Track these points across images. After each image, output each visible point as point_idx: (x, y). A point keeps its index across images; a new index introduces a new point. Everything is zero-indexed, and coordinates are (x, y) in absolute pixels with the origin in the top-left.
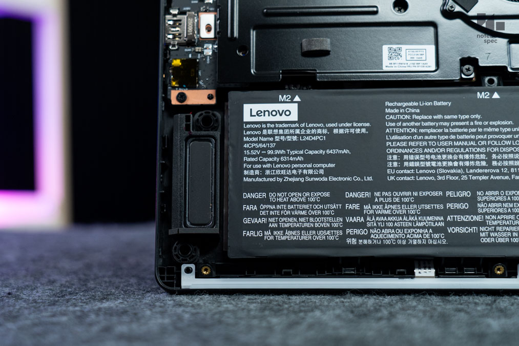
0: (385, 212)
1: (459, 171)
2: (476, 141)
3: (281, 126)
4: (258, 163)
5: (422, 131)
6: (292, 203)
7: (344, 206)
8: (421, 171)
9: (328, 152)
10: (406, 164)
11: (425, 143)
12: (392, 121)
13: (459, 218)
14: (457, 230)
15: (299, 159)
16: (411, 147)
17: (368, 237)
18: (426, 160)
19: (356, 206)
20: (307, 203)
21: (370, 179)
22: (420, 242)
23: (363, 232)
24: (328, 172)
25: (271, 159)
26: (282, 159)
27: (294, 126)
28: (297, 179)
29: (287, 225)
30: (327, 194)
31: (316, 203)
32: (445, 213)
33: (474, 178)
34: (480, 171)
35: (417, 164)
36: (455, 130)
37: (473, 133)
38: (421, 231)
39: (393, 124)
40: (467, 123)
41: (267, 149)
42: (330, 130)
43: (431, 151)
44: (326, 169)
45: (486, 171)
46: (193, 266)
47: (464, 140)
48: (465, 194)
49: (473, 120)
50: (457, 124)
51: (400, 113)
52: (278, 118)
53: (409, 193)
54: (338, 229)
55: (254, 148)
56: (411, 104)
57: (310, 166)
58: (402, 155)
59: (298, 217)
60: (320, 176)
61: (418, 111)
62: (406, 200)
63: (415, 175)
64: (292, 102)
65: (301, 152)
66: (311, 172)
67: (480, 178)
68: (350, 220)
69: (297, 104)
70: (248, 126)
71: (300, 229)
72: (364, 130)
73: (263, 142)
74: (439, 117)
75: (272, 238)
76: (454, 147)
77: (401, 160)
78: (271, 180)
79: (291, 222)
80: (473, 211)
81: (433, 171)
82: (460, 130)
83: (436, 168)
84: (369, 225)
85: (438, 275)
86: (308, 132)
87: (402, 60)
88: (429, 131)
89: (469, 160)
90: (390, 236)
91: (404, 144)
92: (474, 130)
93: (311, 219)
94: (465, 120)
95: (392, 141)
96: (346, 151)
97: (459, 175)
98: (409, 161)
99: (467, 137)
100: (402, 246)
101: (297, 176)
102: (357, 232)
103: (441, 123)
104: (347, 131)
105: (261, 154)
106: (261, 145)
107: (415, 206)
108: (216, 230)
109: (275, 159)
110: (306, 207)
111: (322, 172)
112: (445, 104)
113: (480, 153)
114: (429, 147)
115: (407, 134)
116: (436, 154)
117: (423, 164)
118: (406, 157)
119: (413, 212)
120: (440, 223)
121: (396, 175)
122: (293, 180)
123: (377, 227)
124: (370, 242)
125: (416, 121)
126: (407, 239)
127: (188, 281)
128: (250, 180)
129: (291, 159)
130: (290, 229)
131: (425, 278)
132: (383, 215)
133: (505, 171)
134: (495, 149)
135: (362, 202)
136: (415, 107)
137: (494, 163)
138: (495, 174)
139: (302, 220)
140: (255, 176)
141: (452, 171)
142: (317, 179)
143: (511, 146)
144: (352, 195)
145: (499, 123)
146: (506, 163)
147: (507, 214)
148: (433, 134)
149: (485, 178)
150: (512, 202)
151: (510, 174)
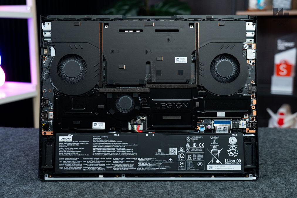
0: (92, 163)
1: (109, 153)
2: (113, 146)
3: (68, 142)
4: (63, 151)
5: (101, 143)
6: (70, 161)
7: (82, 161)
8: (100, 153)
9: (79, 148)
10: (97, 151)
11: (102, 146)
12: (94, 141)
13: (108, 164)
14: (108, 167)
15: (72, 150)
16: (98, 147)
17: (88, 169)
19: (85, 161)
20: (74, 161)
21: (89, 155)
22: (99, 170)
24: (79, 153)
25: (66, 150)
26: (68, 150)
27: (71, 142)
28: (72, 155)
29: (69, 166)
30: (79, 159)
31: (76, 161)
32: (105, 163)
33: (112, 155)
34: (114, 153)
35: (100, 151)
36: (108, 143)
37: (113, 144)
38: (100, 167)
39: (94, 142)
41: (65, 148)
42: (80, 143)
44: (78, 153)
45: (115, 153)
46: (47, 175)
48: (110, 159)
49: (113, 141)
50: (109, 142)
51: (96, 139)
52: (67, 140)
53: (97, 158)
54: (81, 167)
55: (62, 147)
56: (99, 137)
58: (96, 149)
59: (72, 164)
60: (77, 154)
61: (100, 139)
62: (97, 160)
63: (99, 154)
64: (71, 136)
65: (73, 148)
66: (75, 153)
67: (114, 155)
68: (84, 165)
70: (60, 142)
71: (72, 167)
72: (88, 143)
73: (64, 146)
74: (105, 140)
75: (65, 169)
76: (108, 147)
77: (96, 151)
78: (66, 155)
79: (70, 165)
80: (112, 163)
81: (103, 153)
83: (104, 153)
84: (88, 166)
85: (104, 177)
87: (97, 126)
89: (112, 151)
90: (93, 168)
91: (97, 147)
92: (113, 143)
93: (75, 165)
94: (111, 141)
95: (94, 146)
96: (83, 148)
97: (109, 154)
98: (98, 151)
99: (111, 145)
100: (95, 171)
101: (72, 154)
102: (85, 167)
103: (105, 142)
104: (84, 143)
105: (63, 149)
106: (63, 147)
107: (99, 161)
108: (53, 167)
109: (67, 150)
110: (74, 162)
111: (77, 153)
112: (107, 137)
113: (114, 149)
114: (102, 147)
115: (98, 144)
116: (104, 149)
117: (101, 152)
118: (97, 150)
119: (98, 163)
120: (104, 165)
121: (95, 154)
122: (71, 155)
123: (90, 166)
124: (88, 170)
125: (100, 141)
126: (96, 169)
127: (46, 178)
128: (61, 155)
129: (70, 150)
130: (70, 167)
131: (101, 178)
132: (91, 164)
133: (120, 153)
134: (118, 148)
135: (87, 160)
136: (100, 138)
137: (117, 151)
138: (117, 154)
139: (73, 165)
140: (62, 154)
141: (108, 153)
142: (76, 155)
143: (121, 147)
144: (84, 159)
145: (119, 142)
146: (120, 151)
147: (119, 163)
148: (104, 144)
149: (115, 155)
150: (121, 161)
151: (120, 154)
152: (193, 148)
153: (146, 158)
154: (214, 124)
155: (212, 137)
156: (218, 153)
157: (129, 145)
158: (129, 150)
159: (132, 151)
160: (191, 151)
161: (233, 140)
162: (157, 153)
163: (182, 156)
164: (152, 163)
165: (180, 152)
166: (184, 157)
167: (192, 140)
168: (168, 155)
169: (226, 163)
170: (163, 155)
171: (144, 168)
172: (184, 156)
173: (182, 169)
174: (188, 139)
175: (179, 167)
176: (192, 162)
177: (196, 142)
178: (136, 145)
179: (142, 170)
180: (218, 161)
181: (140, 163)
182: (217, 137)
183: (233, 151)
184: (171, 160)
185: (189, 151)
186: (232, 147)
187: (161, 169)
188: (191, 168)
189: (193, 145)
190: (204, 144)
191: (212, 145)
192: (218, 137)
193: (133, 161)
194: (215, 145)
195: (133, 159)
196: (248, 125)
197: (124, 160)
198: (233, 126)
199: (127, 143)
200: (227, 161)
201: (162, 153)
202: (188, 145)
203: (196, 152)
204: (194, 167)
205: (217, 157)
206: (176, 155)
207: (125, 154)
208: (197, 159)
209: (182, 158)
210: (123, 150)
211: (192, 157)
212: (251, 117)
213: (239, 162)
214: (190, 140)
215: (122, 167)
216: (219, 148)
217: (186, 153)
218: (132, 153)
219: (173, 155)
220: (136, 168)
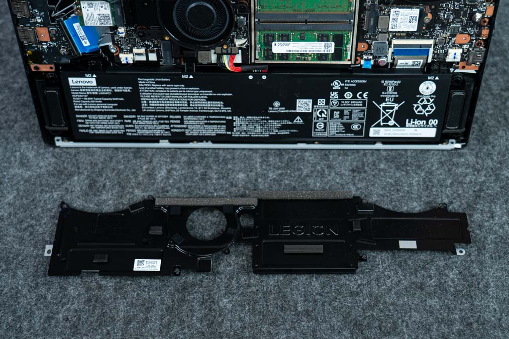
0: (143, 123)
1: (175, 108)
2: (183, 96)
3: (89, 88)
4: (81, 103)
5: (157, 91)
6: (100, 119)
7: (124, 121)
8: (158, 108)
9: (113, 99)
10: (150, 105)
12: (142, 87)
13: (176, 126)
14: (175, 130)
15: (100, 102)
16: (152, 98)
17: (136, 132)
18: (160, 103)
19: (130, 121)
20: (106, 119)
21: (134, 110)
22: (159, 135)
23: (134, 131)
24: (114, 107)
25: (86, 102)
26: (92, 101)
28: (101, 110)
29: (99, 128)
30: (115, 116)
31: (111, 119)
32: (170, 124)
33: (182, 111)
34: (185, 108)
35: (156, 105)
36: (172, 91)
37: (181, 93)
38: (160, 131)
39: (143, 88)
40: (178, 88)
41: (84, 97)
42: (113, 90)
43: (162, 99)
44: (113, 106)
45: (187, 108)
46: (60, 138)
47: (177, 95)
49: (181, 87)
50: (173, 88)
51: (145, 83)
52: (86, 84)
53: (153, 116)
55: (77, 97)
57: (106, 104)
58: (148, 101)
59: (103, 125)
61: (154, 83)
62: (152, 119)
63: (155, 109)
64: (92, 77)
65: (101, 99)
66: (106, 107)
67: (185, 111)
68: (127, 126)
69: (95, 79)
70: (73, 88)
71: (106, 129)
72: (129, 90)
73: (81, 94)
74: (165, 85)
75: (93, 132)
76: (172, 98)
79: (101, 127)
80: (182, 123)
81: (163, 108)
82: (175, 91)
83: (165, 107)
84: (136, 128)
86: (102, 90)
88: (160, 91)
89: (180, 104)
90: (146, 132)
91: (149, 97)
92: (181, 91)
93: (110, 126)
94: (177, 87)
95: (143, 95)
96: (122, 99)
97: (176, 110)
98: (152, 103)
99: (178, 94)
101: (100, 109)
102: (131, 130)
103: (166, 88)
104: (121, 90)
105: (81, 100)
106: (80, 96)
107: (156, 121)
108: (67, 128)
109: (89, 101)
110: (107, 121)
111: (111, 107)
112: (167, 80)
113: (184, 101)
114: (160, 98)
115: (150, 92)
117: (158, 105)
119: (155, 123)
120: (168, 127)
122: (98, 110)
123: (140, 129)
124: (137, 134)
125: (154, 87)
126: (154, 134)
127: (59, 143)
128: (78, 110)
129: (96, 102)
130: (100, 129)
131: (164, 144)
132: (143, 125)
133: (196, 108)
134: (192, 100)
135: (132, 119)
136: (152, 81)
137: (191, 105)
138: (191, 109)
139: (105, 126)
140: (81, 109)
141: (172, 108)
142: (110, 110)
143: (199, 98)
144: (127, 116)
145: (193, 89)
146: (196, 105)
147: (198, 125)
148: (162, 93)
149: (187, 111)
150: (199, 120)
151: (198, 110)
152: (344, 101)
153: (250, 117)
154: (393, 53)
155: (386, 82)
156: (395, 109)
157: (214, 94)
158: (214, 102)
159: (222, 105)
160: (339, 106)
161: (428, 88)
162: (271, 108)
163: (321, 113)
164: (261, 125)
165: (317, 106)
166: (326, 115)
167: (344, 86)
168: (293, 111)
169: (407, 126)
170: (283, 111)
171: (246, 133)
172: (326, 113)
173: (320, 134)
174: (336, 85)
175: (314, 131)
176: (341, 123)
177: (351, 89)
178: (228, 95)
179: (243, 136)
180: (392, 122)
181: (239, 125)
182: (395, 82)
183: (425, 107)
184: (300, 120)
185: (336, 105)
186: (425, 98)
187: (280, 135)
188: (337, 133)
189: (345, 95)
190: (367, 93)
191: (385, 94)
192: (399, 82)
193: (225, 122)
194: (390, 96)
195: (224, 117)
196: (466, 57)
197: (206, 119)
198: (433, 58)
199: (209, 92)
200: (409, 122)
201: (281, 108)
202: (334, 95)
203: (351, 106)
204: (344, 131)
205: (391, 115)
206: (310, 111)
207: (207, 109)
208: (350, 118)
209: (322, 117)
210: (204, 102)
211: (342, 115)
212: (475, 41)
213: (433, 125)
214: (341, 86)
215: (203, 130)
216: (396, 101)
217: (329, 108)
218: (222, 108)
219: (303, 111)
220: (230, 133)
